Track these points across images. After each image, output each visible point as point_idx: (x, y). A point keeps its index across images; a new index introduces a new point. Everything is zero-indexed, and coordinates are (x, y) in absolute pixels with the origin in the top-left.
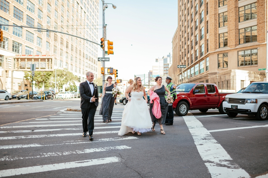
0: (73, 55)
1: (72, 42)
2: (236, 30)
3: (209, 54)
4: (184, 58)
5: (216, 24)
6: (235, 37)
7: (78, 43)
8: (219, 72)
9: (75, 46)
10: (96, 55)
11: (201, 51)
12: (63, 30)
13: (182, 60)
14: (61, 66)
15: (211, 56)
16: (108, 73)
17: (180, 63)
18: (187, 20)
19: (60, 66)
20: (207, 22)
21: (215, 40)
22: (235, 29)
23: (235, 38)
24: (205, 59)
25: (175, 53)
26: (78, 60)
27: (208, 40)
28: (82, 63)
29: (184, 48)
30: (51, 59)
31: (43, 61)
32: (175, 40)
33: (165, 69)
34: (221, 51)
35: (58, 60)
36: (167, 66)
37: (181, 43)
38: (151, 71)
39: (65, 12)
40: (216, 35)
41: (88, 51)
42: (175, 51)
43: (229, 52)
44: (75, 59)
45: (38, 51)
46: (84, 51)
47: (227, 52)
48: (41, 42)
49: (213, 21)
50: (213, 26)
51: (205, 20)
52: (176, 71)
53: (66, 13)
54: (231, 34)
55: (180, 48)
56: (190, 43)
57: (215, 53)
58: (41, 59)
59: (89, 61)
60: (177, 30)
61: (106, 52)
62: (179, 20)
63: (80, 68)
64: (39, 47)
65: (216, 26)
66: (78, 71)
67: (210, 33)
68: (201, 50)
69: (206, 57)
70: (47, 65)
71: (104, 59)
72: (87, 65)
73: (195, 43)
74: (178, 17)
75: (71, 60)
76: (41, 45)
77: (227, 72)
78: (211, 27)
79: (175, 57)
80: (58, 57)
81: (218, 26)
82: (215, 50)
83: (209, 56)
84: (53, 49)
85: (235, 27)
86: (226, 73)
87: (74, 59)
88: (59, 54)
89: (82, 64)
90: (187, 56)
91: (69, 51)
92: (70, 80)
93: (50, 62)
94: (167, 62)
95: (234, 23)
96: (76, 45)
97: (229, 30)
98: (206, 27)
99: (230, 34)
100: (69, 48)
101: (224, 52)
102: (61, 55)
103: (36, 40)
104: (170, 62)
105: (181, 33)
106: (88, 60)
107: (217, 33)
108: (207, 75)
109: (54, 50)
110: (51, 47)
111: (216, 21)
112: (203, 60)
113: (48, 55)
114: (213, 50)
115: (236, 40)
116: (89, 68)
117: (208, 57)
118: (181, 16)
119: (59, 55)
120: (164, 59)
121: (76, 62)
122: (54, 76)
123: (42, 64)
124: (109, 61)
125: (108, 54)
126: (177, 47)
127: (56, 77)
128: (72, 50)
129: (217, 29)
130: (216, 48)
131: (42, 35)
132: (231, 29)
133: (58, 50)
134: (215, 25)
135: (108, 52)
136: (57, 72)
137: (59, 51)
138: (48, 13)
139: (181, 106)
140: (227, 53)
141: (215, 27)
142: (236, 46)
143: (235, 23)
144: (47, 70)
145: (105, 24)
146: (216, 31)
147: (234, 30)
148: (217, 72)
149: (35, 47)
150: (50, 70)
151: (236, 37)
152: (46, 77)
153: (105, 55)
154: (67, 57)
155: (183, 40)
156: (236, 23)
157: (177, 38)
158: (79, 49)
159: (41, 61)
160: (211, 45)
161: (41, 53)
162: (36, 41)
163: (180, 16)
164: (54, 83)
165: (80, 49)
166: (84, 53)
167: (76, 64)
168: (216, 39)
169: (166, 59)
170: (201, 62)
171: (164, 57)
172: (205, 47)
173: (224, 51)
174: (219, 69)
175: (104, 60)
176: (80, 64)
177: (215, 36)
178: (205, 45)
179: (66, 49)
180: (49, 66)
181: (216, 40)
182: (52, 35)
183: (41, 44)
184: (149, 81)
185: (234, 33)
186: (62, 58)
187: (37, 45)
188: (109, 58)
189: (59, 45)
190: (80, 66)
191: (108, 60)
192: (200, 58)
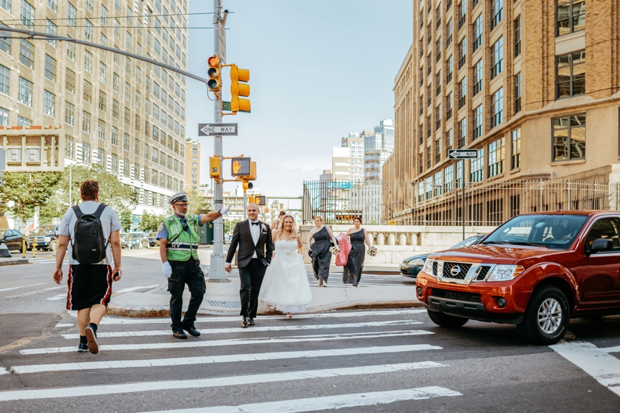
0: (119, 128)
1: (114, 93)
2: (615, 42)
3: (524, 117)
4: (434, 132)
5: (545, 27)
6: (612, 63)
7: (131, 95)
8: (554, 174)
9: (124, 102)
10: (180, 127)
11: (491, 110)
12: (90, 58)
13: (426, 139)
14: (85, 159)
15: (529, 126)
16: (233, 174)
17: (419, 149)
18: (445, 21)
19: (83, 160)
20: (517, 22)
21: (543, 75)
22: (612, 40)
23: (612, 68)
24: (509, 133)
25: (403, 121)
26: (132, 143)
27: (516, 77)
28: (143, 148)
29: (434, 105)
30: (57, 137)
31: (32, 144)
32: (403, 84)
33: (369, 166)
34: (564, 109)
35: (78, 142)
36: (373, 158)
37: (423, 91)
38: (326, 173)
39: (95, 9)
40: (545, 61)
41: (157, 117)
42: (403, 115)
43: (588, 110)
44: (123, 140)
45: (22, 118)
46: (147, 117)
47: (583, 110)
48: (31, 92)
49: (538, 16)
50: (535, 32)
51: (509, 16)
52: (407, 171)
53: (98, 11)
54: (596, 55)
55: (421, 104)
56: (456, 89)
57: (544, 115)
58: (28, 138)
59: (162, 146)
60: (412, 52)
61: (226, 106)
62: (418, 25)
63: (137, 164)
64: (26, 105)
65: (548, 32)
66: (132, 172)
67: (526, 55)
68: (492, 107)
69: (513, 127)
70: (44, 154)
71: (218, 130)
72: (156, 157)
73: (472, 89)
74: (415, 17)
75: (114, 141)
76: (30, 100)
77: (594, 173)
78: (530, 37)
79: (403, 131)
80: (78, 134)
81: (552, 34)
82: (543, 106)
83: (523, 126)
84: (63, 111)
85: (612, 33)
86: (588, 175)
87: (121, 139)
88: (81, 124)
89: (142, 152)
90: (445, 128)
91: (108, 117)
92: (109, 196)
93: (53, 146)
94: (374, 147)
95: (609, 19)
96: (126, 101)
97: (590, 44)
98: (512, 38)
99: (592, 56)
100: (107, 110)
101: (573, 110)
102: (85, 128)
103: (17, 85)
104: (383, 147)
105: (423, 61)
106: (159, 143)
107: (551, 52)
108: (513, 183)
109: (66, 113)
110: (56, 105)
111: (545, 17)
112: (503, 135)
113: (47, 127)
114: (537, 105)
115: (615, 73)
116: (163, 163)
117: (519, 126)
118: (424, 13)
119: (81, 128)
120: (366, 139)
121: (126, 146)
122: (66, 187)
123: (31, 152)
124: (236, 133)
125: (231, 112)
126: (412, 102)
127: (72, 189)
128: (115, 114)
129: (550, 43)
130: (545, 101)
131: (33, 72)
132: (597, 39)
133: (76, 115)
134: (545, 30)
135: (232, 105)
136: (73, 175)
137: (79, 118)
138: (48, 10)
139: (543, 304)
140: (585, 113)
141: (543, 37)
142: (615, 90)
143: (612, 19)
144: (44, 168)
145: (222, 11)
146: (545, 46)
147: (608, 44)
148: (551, 173)
149: (14, 107)
150: (53, 168)
151: (615, 63)
152: (42, 190)
153: (223, 115)
154: (102, 134)
155: (431, 79)
156: (615, 20)
157: (411, 76)
158: (135, 112)
159: (27, 142)
160: (530, 91)
161: (31, 121)
162: (17, 89)
163: (421, 13)
164: (67, 204)
165: (138, 110)
166: (147, 122)
167: (126, 154)
168: (545, 72)
169: (373, 138)
170: (494, 143)
171: (363, 133)
172: (509, 98)
173: (574, 108)
174: (554, 164)
175: (220, 132)
176: (137, 152)
177: (543, 62)
178: (509, 91)
179: (100, 112)
180: (48, 156)
181: (546, 77)
182: (61, 73)
183: (30, 96)
184: (324, 199)
185: (608, 53)
186: (88, 136)
187: (18, 101)
188: (236, 125)
189: (79, 99)
190: (137, 158)
191: (233, 131)
192: (489, 131)
